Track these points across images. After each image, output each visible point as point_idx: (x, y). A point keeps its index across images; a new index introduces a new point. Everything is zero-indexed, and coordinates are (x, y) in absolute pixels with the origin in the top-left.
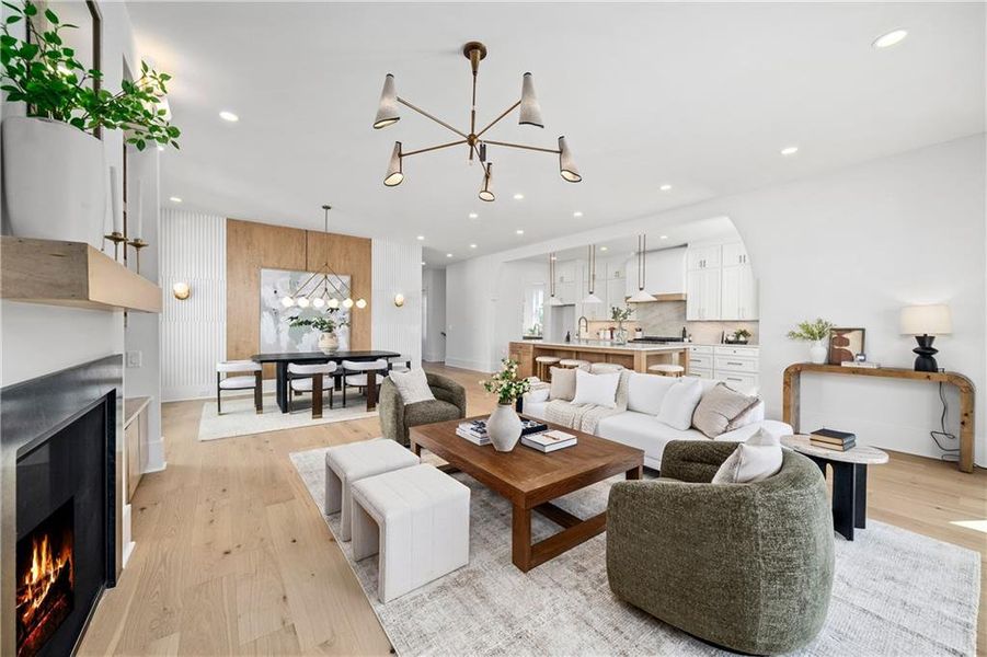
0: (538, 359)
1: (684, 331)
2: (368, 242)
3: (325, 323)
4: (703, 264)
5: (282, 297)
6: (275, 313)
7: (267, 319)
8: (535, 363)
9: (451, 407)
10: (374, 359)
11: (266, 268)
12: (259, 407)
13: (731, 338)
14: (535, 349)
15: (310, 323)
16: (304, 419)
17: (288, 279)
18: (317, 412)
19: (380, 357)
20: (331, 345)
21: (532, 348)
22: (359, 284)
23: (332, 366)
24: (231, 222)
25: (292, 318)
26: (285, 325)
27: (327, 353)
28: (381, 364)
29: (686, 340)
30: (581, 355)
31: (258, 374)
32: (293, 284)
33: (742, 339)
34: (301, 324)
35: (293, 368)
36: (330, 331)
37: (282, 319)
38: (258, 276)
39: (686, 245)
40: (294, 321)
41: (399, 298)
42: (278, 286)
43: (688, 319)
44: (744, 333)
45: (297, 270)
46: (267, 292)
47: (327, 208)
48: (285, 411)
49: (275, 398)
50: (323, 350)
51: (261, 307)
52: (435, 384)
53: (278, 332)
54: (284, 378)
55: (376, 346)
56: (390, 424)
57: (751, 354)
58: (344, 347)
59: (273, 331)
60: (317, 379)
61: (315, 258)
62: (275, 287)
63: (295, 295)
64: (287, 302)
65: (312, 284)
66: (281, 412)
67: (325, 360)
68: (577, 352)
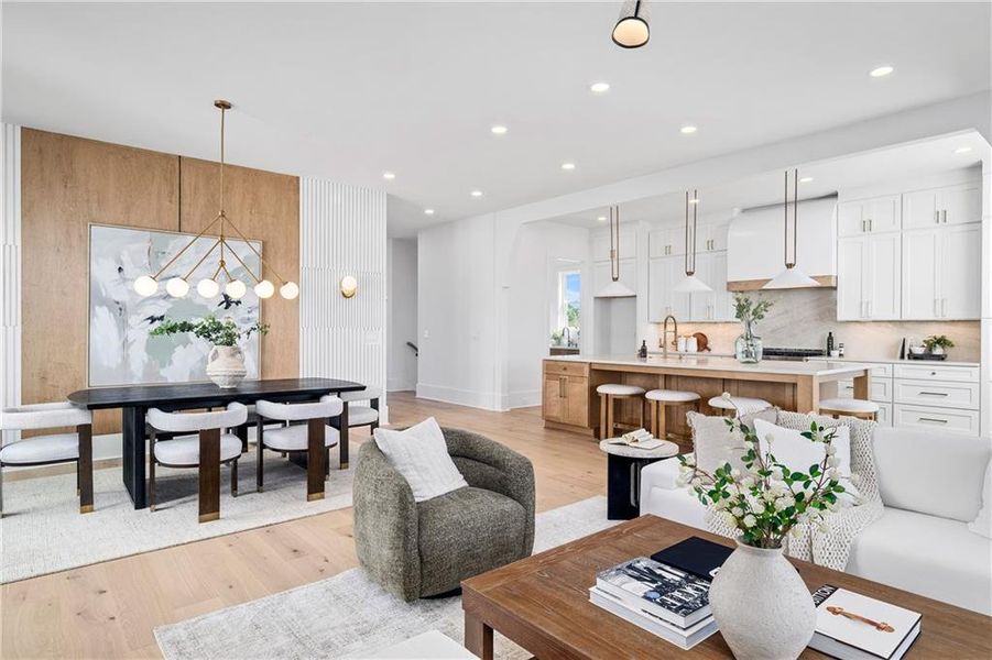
0: (602, 389)
1: (830, 338)
2: (293, 183)
3: (218, 328)
4: (866, 226)
5: (133, 280)
6: (120, 310)
7: (103, 319)
8: (594, 398)
9: (509, 505)
10: (314, 396)
11: (103, 224)
12: (86, 497)
13: (919, 351)
14: (592, 370)
15: (190, 328)
16: (180, 519)
17: (145, 246)
18: (209, 508)
19: (327, 392)
20: (233, 370)
21: (587, 369)
22: (277, 258)
23: (238, 413)
24: (28, 133)
25: (153, 320)
26: (140, 331)
27: (224, 384)
28: (331, 406)
29: (835, 353)
30: (674, 383)
31: (85, 433)
32: (154, 254)
33: (938, 351)
34: (172, 329)
35: (157, 419)
36: (229, 344)
37: (133, 320)
38: (86, 240)
39: (835, 195)
40: (157, 324)
41: (349, 284)
42: (125, 258)
43: (839, 318)
44: (942, 342)
45: (162, 230)
46: (103, 271)
47: (223, 105)
48: (141, 502)
49: (119, 472)
50: (215, 380)
51: (92, 297)
52: (463, 450)
53: (125, 345)
54: (138, 438)
55: (309, 370)
56: (386, 553)
57: (966, 377)
58: (252, 372)
59: (116, 343)
60: (209, 440)
61: (195, 209)
62: (119, 260)
63: (159, 276)
64: (145, 286)
65: (191, 256)
66: (131, 506)
67: (223, 401)
68: (667, 377)
